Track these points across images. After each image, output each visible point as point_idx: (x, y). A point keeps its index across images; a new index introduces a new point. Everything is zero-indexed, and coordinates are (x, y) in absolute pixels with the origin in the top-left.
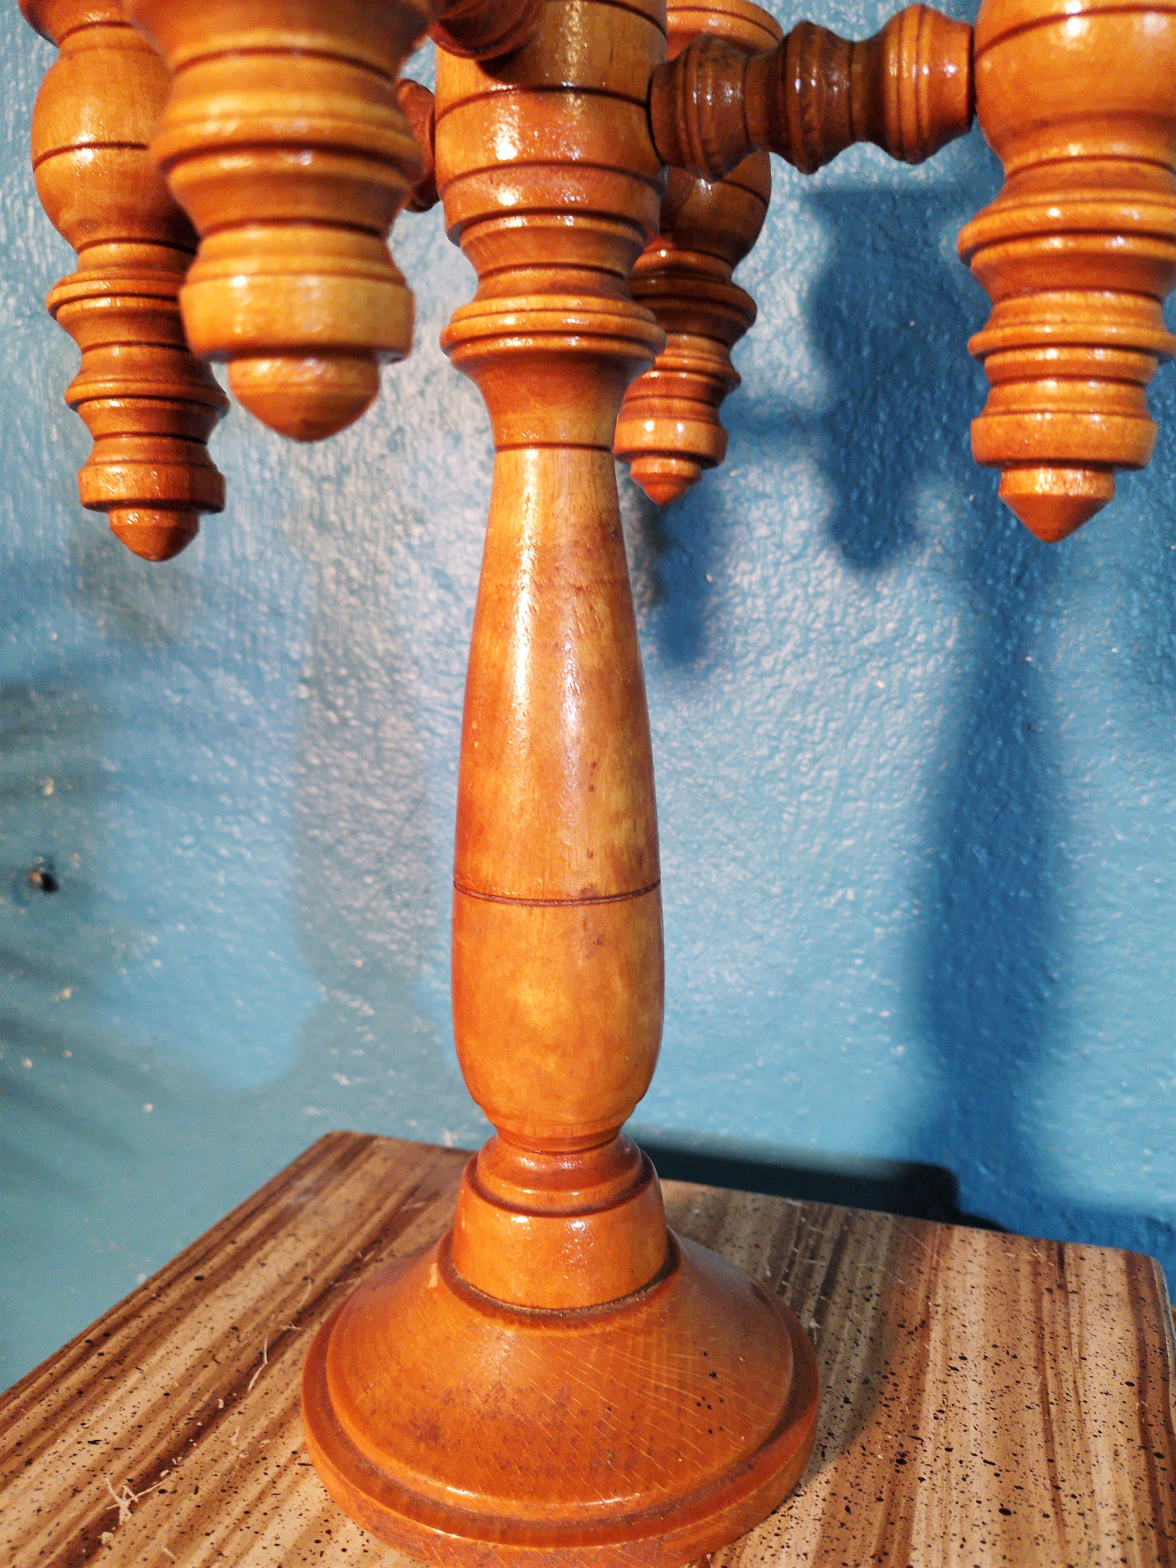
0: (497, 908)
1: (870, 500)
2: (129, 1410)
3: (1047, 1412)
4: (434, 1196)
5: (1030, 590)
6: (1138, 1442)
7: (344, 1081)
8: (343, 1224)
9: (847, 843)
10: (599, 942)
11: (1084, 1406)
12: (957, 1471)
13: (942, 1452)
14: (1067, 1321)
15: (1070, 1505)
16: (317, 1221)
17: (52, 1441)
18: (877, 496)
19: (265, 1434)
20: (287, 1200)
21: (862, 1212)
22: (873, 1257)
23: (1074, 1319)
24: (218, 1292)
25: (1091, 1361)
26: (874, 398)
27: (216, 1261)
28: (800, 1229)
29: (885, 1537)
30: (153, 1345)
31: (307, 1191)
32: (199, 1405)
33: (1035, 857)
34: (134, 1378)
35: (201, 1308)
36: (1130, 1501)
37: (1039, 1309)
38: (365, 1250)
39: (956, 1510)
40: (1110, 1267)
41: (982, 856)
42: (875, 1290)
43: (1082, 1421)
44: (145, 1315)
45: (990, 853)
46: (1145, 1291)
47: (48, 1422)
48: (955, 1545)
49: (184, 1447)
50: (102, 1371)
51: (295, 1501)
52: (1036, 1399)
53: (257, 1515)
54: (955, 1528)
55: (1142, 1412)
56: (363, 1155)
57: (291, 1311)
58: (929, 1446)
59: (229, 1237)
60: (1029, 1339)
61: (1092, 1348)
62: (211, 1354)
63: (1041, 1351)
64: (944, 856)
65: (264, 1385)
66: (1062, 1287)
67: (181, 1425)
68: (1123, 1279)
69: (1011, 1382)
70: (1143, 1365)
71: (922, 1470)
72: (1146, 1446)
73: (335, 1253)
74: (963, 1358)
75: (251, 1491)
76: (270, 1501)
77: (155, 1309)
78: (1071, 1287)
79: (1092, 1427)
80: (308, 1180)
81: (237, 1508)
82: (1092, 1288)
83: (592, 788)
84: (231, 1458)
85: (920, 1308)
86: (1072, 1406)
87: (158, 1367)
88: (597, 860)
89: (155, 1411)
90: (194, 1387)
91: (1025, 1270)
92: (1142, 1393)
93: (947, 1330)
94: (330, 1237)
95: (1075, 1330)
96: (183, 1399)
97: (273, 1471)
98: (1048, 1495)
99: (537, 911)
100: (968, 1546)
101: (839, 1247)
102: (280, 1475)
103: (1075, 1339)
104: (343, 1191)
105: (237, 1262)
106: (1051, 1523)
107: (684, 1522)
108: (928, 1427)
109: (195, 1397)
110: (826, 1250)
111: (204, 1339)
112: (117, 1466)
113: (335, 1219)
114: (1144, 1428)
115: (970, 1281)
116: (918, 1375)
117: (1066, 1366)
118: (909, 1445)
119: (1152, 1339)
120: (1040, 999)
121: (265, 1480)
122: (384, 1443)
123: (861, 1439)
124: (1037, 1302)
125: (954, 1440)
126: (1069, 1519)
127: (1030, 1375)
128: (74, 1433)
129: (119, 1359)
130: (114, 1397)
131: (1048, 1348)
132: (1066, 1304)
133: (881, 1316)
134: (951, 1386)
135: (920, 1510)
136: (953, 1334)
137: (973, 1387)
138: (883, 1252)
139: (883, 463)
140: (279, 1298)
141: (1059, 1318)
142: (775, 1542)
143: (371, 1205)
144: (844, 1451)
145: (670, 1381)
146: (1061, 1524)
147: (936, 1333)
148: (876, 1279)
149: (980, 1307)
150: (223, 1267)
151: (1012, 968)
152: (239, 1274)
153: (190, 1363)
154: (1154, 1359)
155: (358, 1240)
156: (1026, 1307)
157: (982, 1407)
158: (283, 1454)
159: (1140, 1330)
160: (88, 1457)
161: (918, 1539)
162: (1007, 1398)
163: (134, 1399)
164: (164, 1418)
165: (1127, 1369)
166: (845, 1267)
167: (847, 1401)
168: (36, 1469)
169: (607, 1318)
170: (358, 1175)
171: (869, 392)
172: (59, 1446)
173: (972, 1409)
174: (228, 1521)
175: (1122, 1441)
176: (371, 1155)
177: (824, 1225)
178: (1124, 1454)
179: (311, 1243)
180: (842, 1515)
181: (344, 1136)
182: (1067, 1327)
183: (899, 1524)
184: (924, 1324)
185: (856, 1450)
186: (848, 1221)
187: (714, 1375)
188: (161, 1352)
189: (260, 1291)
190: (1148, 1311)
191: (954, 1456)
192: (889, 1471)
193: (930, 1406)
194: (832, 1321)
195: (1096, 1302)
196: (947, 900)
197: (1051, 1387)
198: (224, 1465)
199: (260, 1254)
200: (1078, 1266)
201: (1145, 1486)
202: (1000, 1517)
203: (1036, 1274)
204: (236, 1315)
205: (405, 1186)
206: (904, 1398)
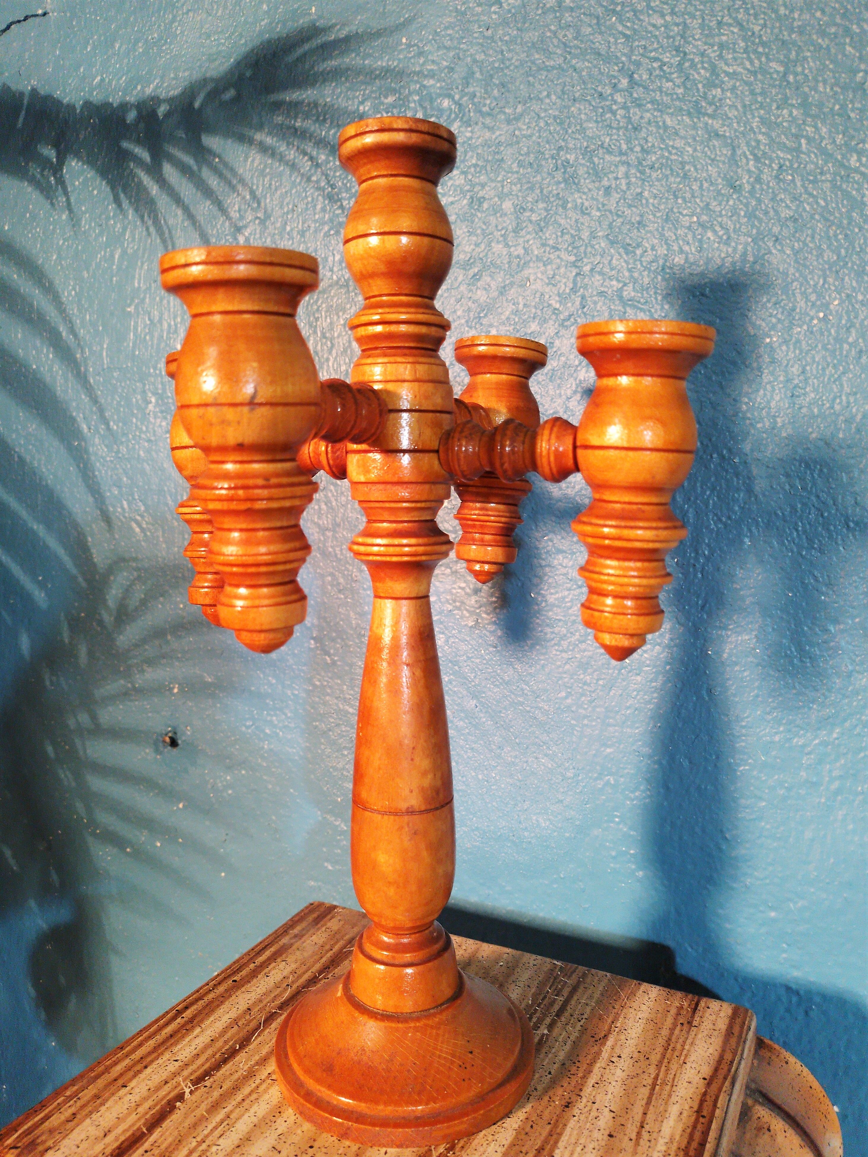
0: (367, 814)
2: (194, 1047)
3: (653, 1089)
5: (710, 614)
6: (695, 1108)
7: (330, 868)
8: (312, 956)
9: (609, 750)
10: (415, 833)
11: (674, 1088)
12: (594, 1114)
13: (590, 1104)
14: (684, 1042)
15: (645, 1135)
16: (298, 953)
17: (157, 1058)
19: (257, 1064)
20: (285, 940)
21: (593, 971)
22: (591, 997)
23: (689, 1041)
24: (243, 989)
25: (689, 1065)
27: (244, 973)
28: (556, 978)
29: (546, 1141)
30: (208, 1015)
31: (296, 936)
32: (227, 1047)
33: (716, 766)
34: (198, 1030)
35: (234, 997)
36: (677, 1137)
37: (672, 1034)
38: (320, 972)
39: (586, 1132)
40: (722, 1014)
41: (686, 763)
42: (585, 1016)
43: (670, 1096)
44: (206, 999)
45: (690, 762)
46: (736, 1030)
47: (155, 1049)
48: (579, 1149)
49: (217, 1067)
50: (183, 1026)
51: (266, 1097)
52: (650, 1081)
53: (247, 1101)
54: (582, 1141)
55: (705, 1094)
56: (329, 917)
57: (278, 1002)
58: (584, 1100)
59: (252, 960)
60: (659, 1050)
61: (693, 1057)
62: (236, 1021)
63: (663, 1056)
64: (664, 762)
65: (259, 1039)
66: (690, 1023)
67: (217, 1056)
68: (727, 1021)
69: (640, 1072)
70: (716, 1070)
71: (576, 1111)
72: (699, 1111)
73: (305, 973)
74: (619, 1057)
75: (246, 1090)
76: (254, 1096)
77: (211, 996)
78: (695, 1023)
79: (674, 1099)
80: (296, 931)
81: (239, 1097)
82: (706, 1025)
83: (412, 760)
84: (239, 1074)
85: (606, 1028)
86: (668, 1088)
87: (210, 1026)
88: (414, 793)
89: (206, 1048)
90: (226, 1037)
91: (673, 1011)
92: (709, 1084)
93: (617, 1041)
94: (303, 963)
95: (687, 1047)
96: (220, 1043)
97: (258, 1081)
98: (636, 1130)
99: (386, 817)
100: (585, 1150)
101: (574, 989)
102: (261, 1084)
103: (685, 1052)
104: (314, 937)
105: (254, 974)
106: (632, 1143)
107: (443, 1122)
108: (588, 1090)
109: (226, 1042)
110: (566, 992)
111: (233, 1014)
112: (185, 1073)
113: (307, 953)
114: (702, 1102)
115: (640, 1015)
116: (591, 1064)
117: (674, 1066)
118: (574, 1098)
119: (728, 1056)
120: (720, 850)
121: (254, 1085)
122: (307, 1071)
123: (550, 1093)
124: (672, 1030)
125: (598, 1098)
126: (642, 1142)
127: (652, 1070)
128: (167, 1055)
129: (191, 1020)
130: (187, 1039)
131: (668, 1056)
132: (688, 1032)
133: (584, 1030)
134: (607, 1071)
135: (568, 1130)
136: (619, 1043)
137: (619, 1072)
138: (597, 995)
140: (273, 995)
141: (681, 1041)
142: (490, 1138)
143: (327, 947)
144: (540, 1098)
145: (447, 1053)
146: (637, 1144)
147: (610, 1043)
148: (588, 1010)
149: (639, 1030)
150: (247, 976)
151: (704, 831)
152: (255, 980)
153: (225, 1025)
154: (724, 1067)
155: (318, 966)
156: (665, 1032)
157: (619, 1083)
158: (264, 1074)
159: (723, 1051)
160: (173, 1067)
161: (561, 1144)
162: (635, 1080)
163: (197, 1041)
164: (210, 1052)
165: (706, 1071)
166: (573, 1002)
167: (550, 1073)
168: (149, 1070)
169: (418, 1019)
170: (324, 929)
172: (160, 1061)
173: (614, 1083)
174: (234, 1103)
175: (687, 1107)
176: (332, 917)
177: (569, 977)
178: (685, 1114)
179: (294, 966)
180: (528, 1129)
181: (321, 904)
182: (683, 1046)
183: (555, 1136)
184: (606, 1037)
185: (546, 1098)
186: (584, 975)
187: (471, 1053)
188: (212, 1018)
189: (264, 990)
190: (733, 1041)
191: (596, 1106)
192: (559, 1110)
193: (591, 1081)
194: (556, 1031)
195: (706, 1033)
196: (668, 788)
197: (661, 1075)
198: (236, 1076)
199: (267, 970)
200: (704, 1012)
201: (689, 1131)
202: (606, 1138)
203: (678, 1014)
204: (250, 1002)
205: (347, 937)
206: (580, 1075)
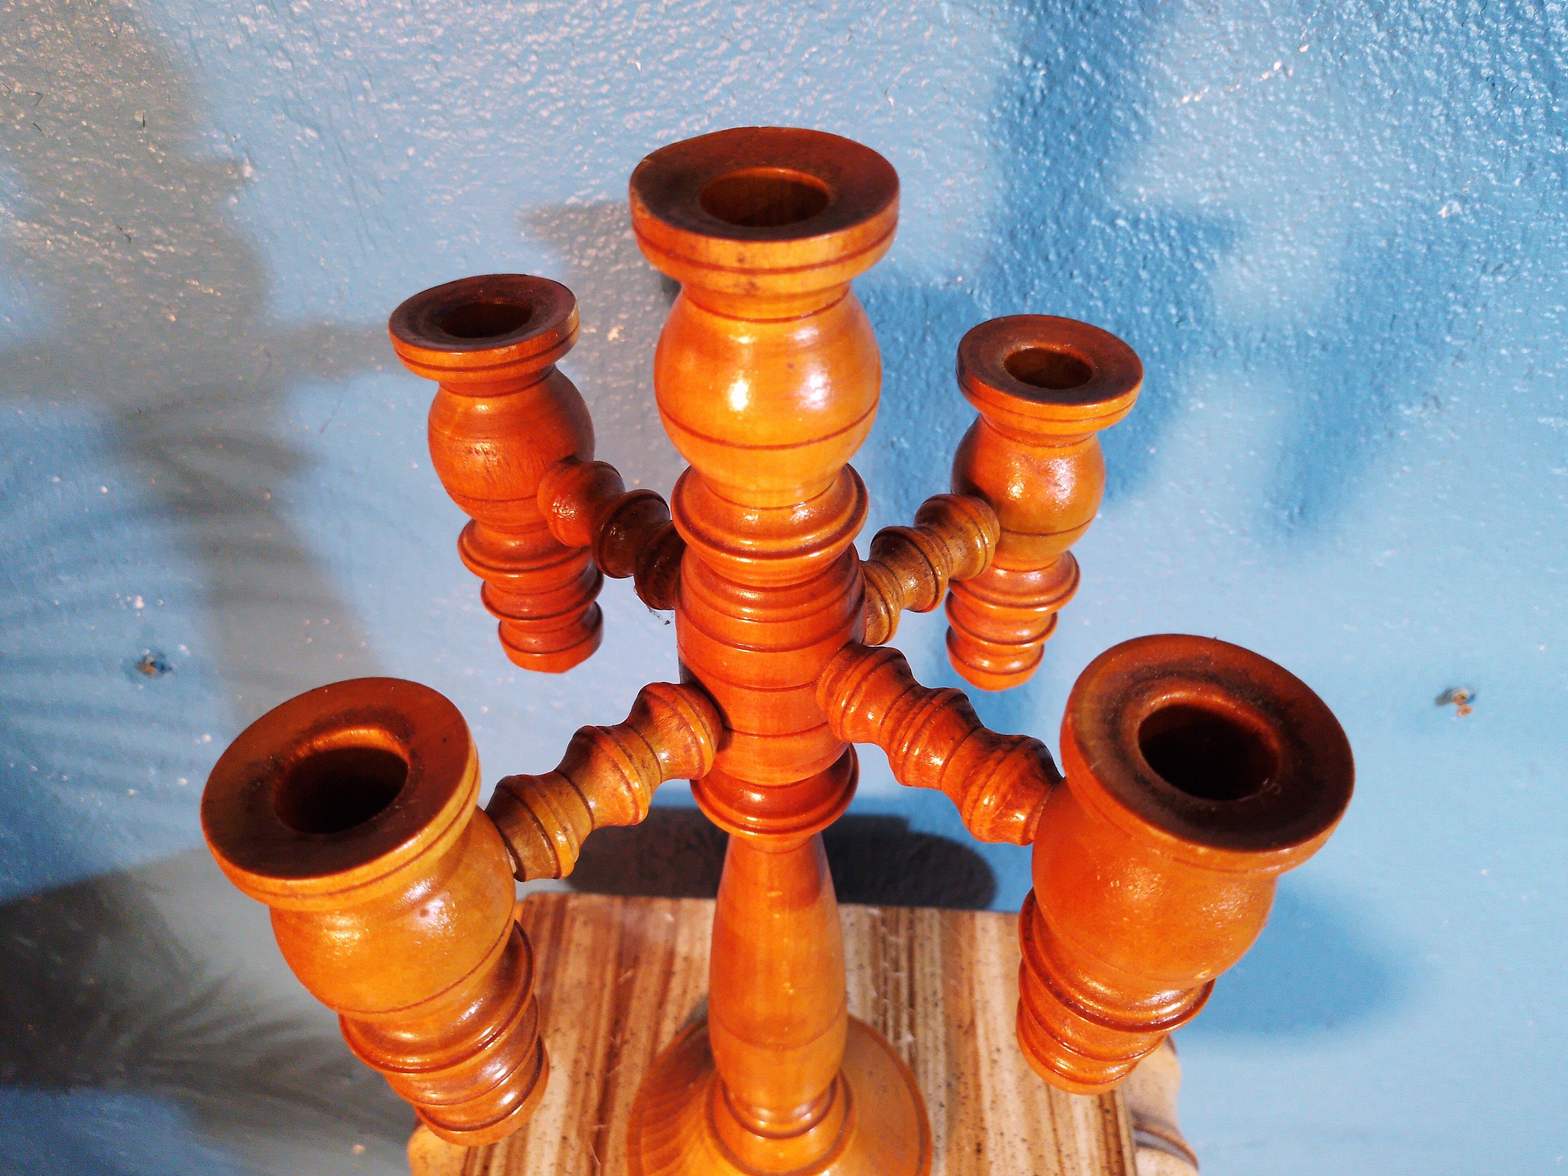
1: (916, 408)
4: (635, 962)
13: (999, 1137)
15: (1066, 1163)
16: (566, 1007)
18: (922, 407)
22: (933, 960)
26: (923, 339)
28: (884, 940)
36: (1095, 1151)
38: (613, 1033)
42: (940, 995)
56: (567, 922)
57: (592, 1110)
58: (991, 1134)
62: (561, 1166)
71: (991, 1155)
73: (594, 1043)
85: (968, 1006)
94: (583, 1025)
98: (1055, 1158)
101: (911, 953)
104: (570, 969)
108: (989, 1117)
110: (904, 960)
111: (550, 1154)
113: (579, 1005)
115: (993, 972)
118: (980, 1134)
123: (956, 1137)
125: (1003, 1125)
133: (947, 1020)
134: (996, 1078)
136: (990, 1028)
137: (1007, 1076)
138: (937, 953)
139: (928, 384)
140: (579, 1100)
143: (597, 984)
144: (948, 1150)
147: (980, 1031)
148: (938, 983)
149: (1001, 996)
155: (604, 1023)
157: (1014, 1093)
166: (918, 975)
171: (920, 332)
173: (1009, 1096)
176: (573, 920)
177: (897, 933)
179: (574, 1036)
184: (973, 1023)
185: (955, 1147)
186: (911, 924)
189: (564, 1096)
191: (1006, 1138)
192: (974, 1158)
193: (987, 1099)
194: (920, 1032)
201: (1102, 1137)
204: (559, 1125)
205: (611, 954)
206: (972, 1095)
